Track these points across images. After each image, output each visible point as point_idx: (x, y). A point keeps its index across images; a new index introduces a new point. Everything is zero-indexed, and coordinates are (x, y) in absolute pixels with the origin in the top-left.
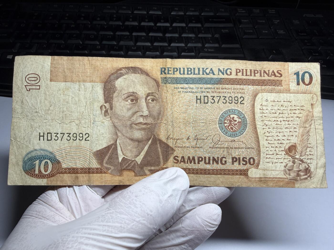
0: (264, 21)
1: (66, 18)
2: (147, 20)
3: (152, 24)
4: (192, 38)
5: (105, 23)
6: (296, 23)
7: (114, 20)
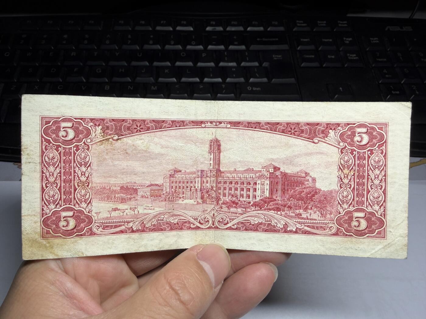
0: (331, 40)
1: (65, 42)
2: (172, 42)
3: (180, 47)
4: (233, 69)
5: (117, 48)
6: (374, 42)
7: (129, 43)
